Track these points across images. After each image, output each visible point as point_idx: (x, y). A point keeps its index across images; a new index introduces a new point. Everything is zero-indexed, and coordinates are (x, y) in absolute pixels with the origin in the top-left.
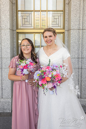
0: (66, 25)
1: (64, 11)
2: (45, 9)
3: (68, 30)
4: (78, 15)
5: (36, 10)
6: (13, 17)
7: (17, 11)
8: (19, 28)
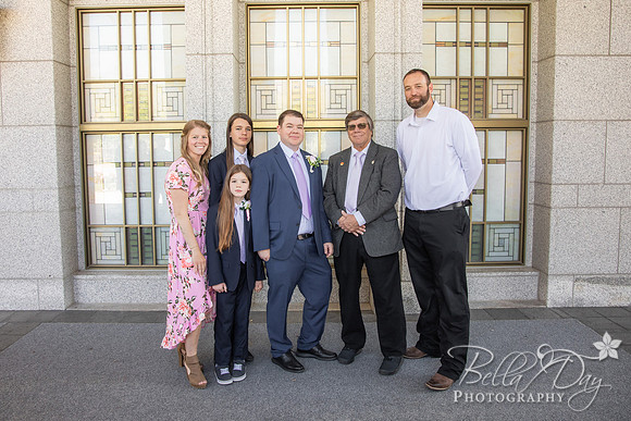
1: (358, 78)
5: (292, 75)
6: (240, 93)
7: (249, 80)
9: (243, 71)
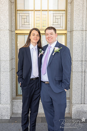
4: (81, 16)
6: (12, 17)
9: (13, 7)
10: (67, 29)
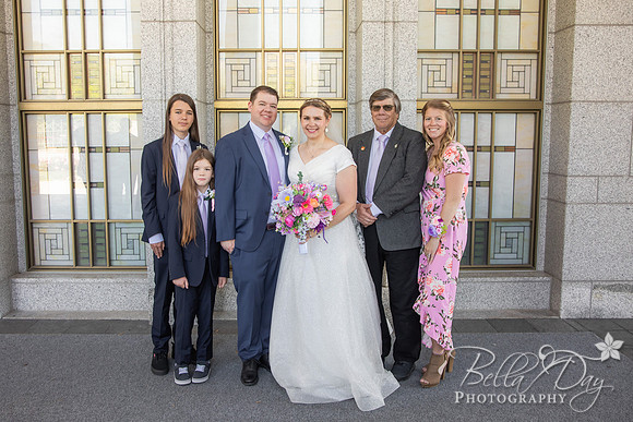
0: (351, 89)
2: (294, 47)
3: (356, 103)
4: (381, 64)
5: (267, 47)
6: (206, 68)
7: (217, 51)
8: (222, 96)
9: (210, 41)
10: (349, 97)
